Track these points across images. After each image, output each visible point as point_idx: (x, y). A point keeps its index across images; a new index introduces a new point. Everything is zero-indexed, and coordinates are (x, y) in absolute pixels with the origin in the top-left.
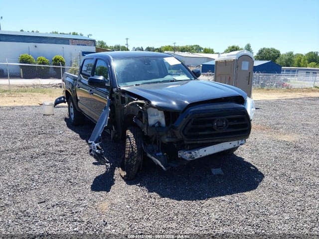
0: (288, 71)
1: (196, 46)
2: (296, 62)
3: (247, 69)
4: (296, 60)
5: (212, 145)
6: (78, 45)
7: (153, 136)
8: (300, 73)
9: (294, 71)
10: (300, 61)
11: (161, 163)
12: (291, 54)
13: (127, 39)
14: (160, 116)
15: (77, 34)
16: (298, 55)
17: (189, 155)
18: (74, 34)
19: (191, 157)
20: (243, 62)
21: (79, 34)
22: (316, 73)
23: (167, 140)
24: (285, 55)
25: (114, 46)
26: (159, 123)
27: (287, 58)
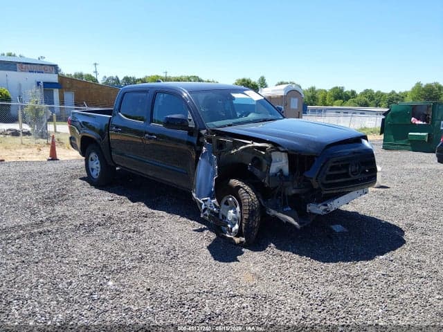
0: (314, 111)
1: (195, 77)
2: (320, 101)
3: (296, 107)
4: (320, 96)
5: (343, 195)
6: (30, 72)
7: (276, 188)
8: (328, 113)
9: (320, 111)
10: (324, 98)
11: (295, 219)
12: (313, 89)
13: (95, 64)
14: (284, 161)
15: (14, 56)
16: (321, 91)
17: (324, 207)
18: (10, 55)
19: (325, 210)
20: (292, 99)
21: (18, 55)
22: (347, 113)
23: (293, 192)
24: (307, 91)
25: (73, 74)
26: (281, 171)
27: (310, 94)
